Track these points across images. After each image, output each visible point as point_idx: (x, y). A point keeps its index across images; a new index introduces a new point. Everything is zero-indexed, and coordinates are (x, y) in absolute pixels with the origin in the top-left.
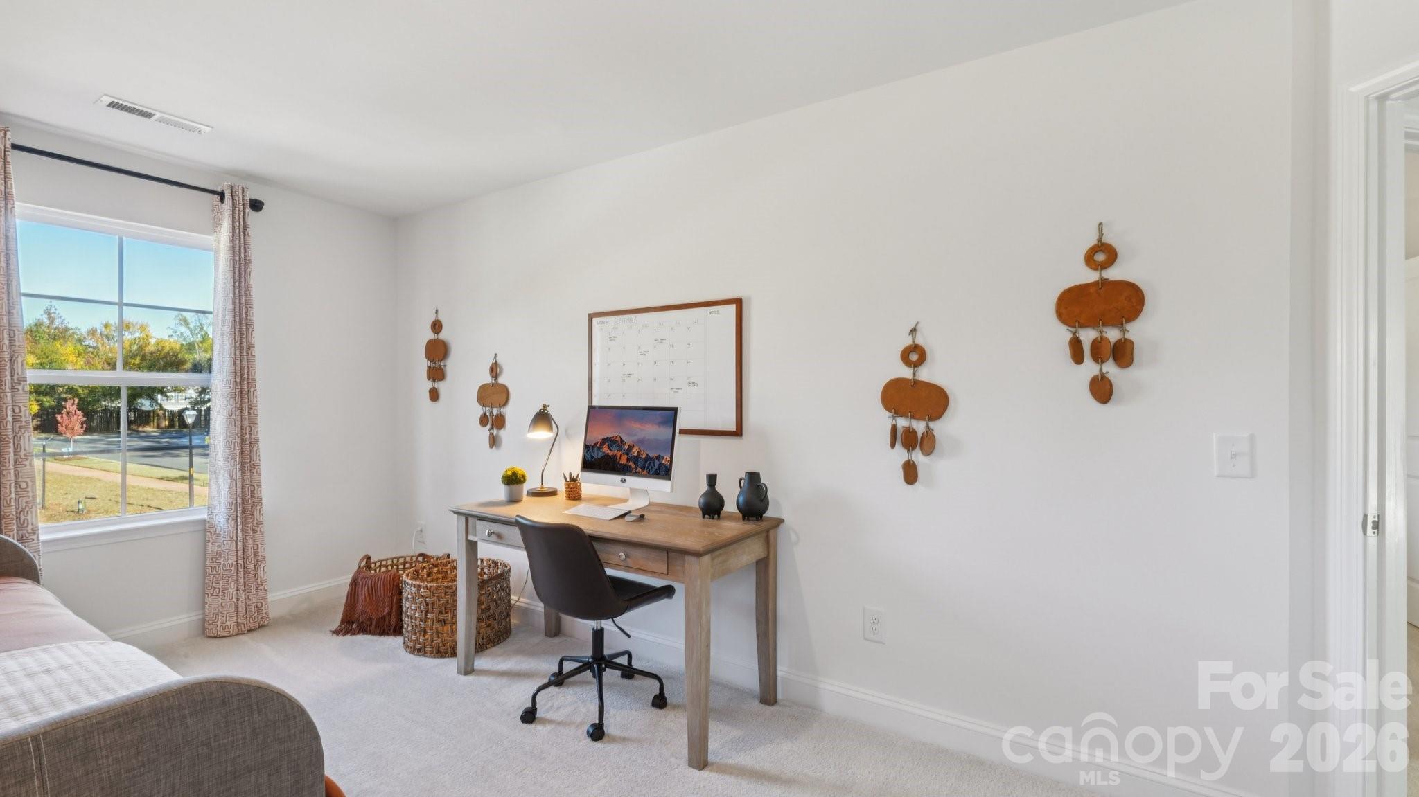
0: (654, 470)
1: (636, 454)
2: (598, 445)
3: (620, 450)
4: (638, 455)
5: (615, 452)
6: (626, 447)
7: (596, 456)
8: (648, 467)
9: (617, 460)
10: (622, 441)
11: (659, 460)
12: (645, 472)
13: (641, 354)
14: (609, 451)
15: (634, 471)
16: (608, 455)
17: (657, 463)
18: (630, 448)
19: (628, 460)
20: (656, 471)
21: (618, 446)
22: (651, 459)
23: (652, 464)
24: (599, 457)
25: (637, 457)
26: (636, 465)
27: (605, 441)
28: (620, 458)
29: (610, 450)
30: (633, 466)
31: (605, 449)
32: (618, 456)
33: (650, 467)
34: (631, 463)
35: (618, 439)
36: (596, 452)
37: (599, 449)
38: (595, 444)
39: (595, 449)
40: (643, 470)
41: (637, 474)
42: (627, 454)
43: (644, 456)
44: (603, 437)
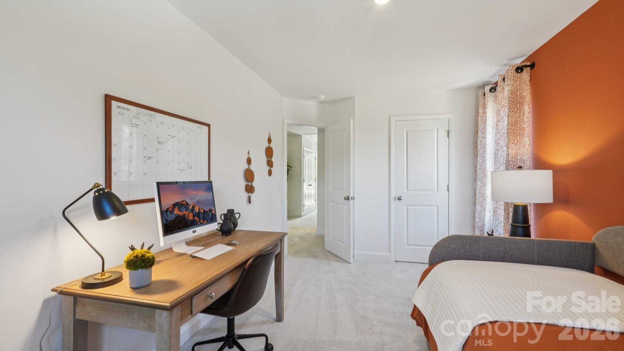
0: (210, 218)
1: (197, 211)
2: (170, 209)
3: (187, 210)
4: (199, 211)
5: (184, 212)
6: (191, 207)
7: (170, 219)
8: (206, 218)
9: (187, 218)
10: (187, 204)
11: (210, 212)
12: (205, 222)
13: (159, 143)
14: (180, 213)
15: (199, 223)
16: (179, 216)
17: (210, 214)
18: (193, 207)
19: (194, 216)
20: (211, 219)
21: (185, 207)
22: (207, 212)
23: (208, 216)
24: (173, 219)
25: (199, 213)
26: (199, 218)
27: (175, 205)
28: (188, 216)
29: (180, 211)
30: (198, 220)
31: (176, 212)
32: (187, 214)
33: (207, 218)
34: (196, 218)
35: (184, 203)
36: (169, 215)
37: (172, 212)
38: (168, 209)
39: (168, 213)
40: (204, 221)
41: (202, 224)
42: (192, 212)
43: (202, 211)
44: (173, 203)
